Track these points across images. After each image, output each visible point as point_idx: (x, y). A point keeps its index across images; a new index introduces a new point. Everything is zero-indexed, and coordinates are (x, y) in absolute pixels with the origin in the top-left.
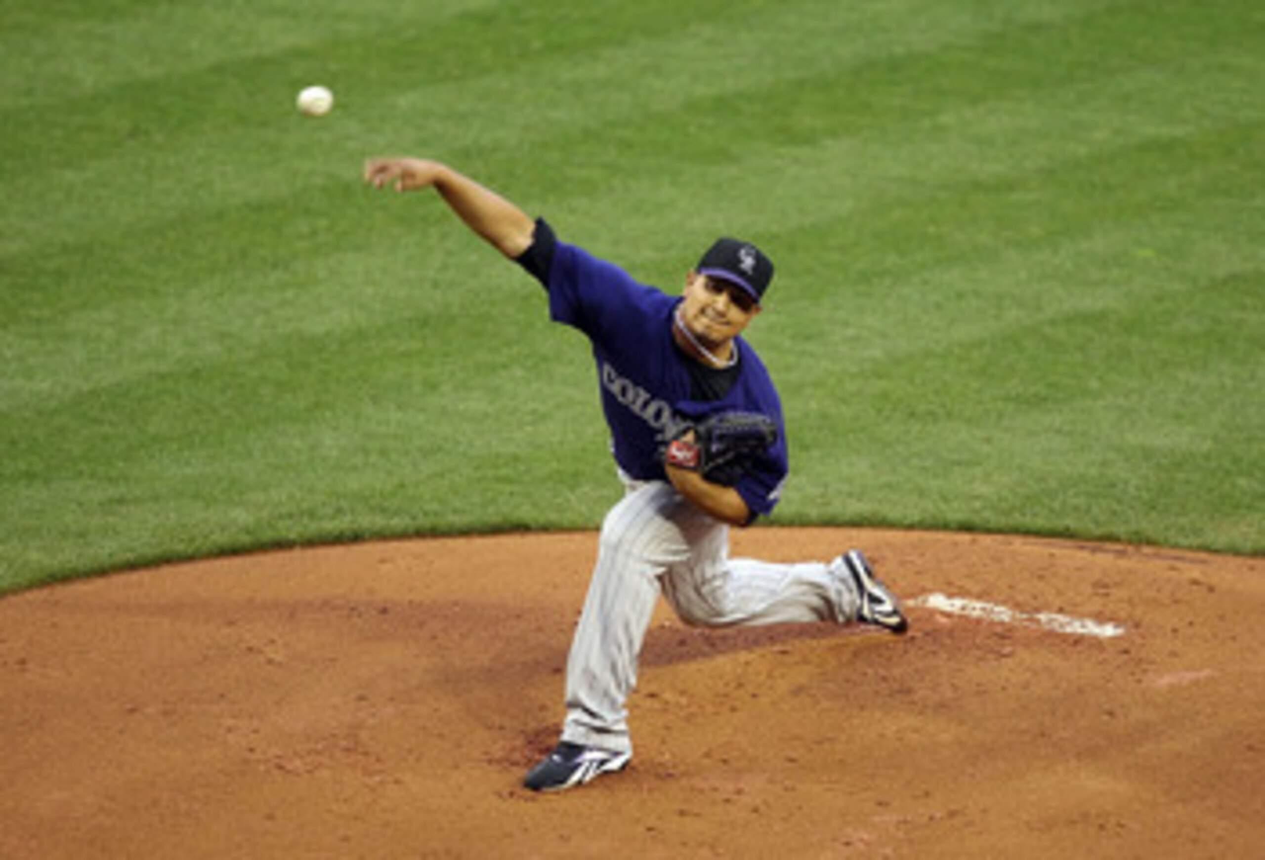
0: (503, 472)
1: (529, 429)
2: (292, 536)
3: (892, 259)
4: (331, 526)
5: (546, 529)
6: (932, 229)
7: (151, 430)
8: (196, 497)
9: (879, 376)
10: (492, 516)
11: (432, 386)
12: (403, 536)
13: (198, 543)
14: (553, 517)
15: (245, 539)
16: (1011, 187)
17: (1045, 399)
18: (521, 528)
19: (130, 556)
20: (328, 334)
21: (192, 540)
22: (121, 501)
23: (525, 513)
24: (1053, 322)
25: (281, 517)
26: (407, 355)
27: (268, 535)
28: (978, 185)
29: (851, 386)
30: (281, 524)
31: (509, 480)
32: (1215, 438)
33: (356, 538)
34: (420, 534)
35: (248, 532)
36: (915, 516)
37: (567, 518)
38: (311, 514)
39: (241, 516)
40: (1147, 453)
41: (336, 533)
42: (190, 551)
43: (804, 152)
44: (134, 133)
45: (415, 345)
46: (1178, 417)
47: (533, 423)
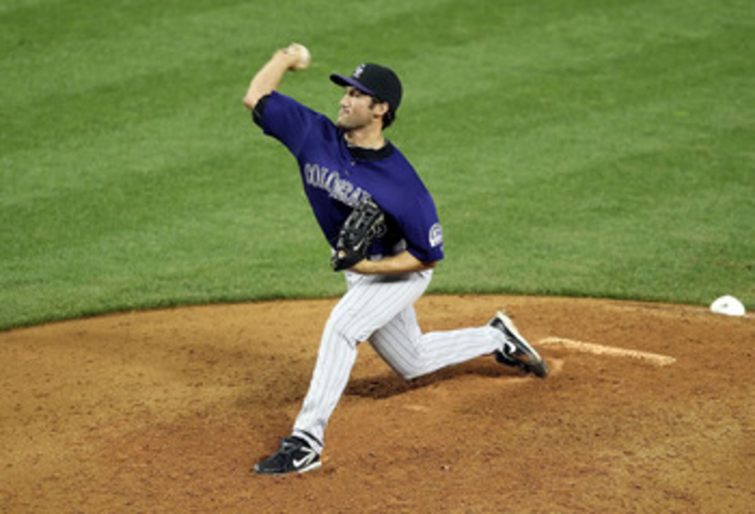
0: (267, 261)
1: (283, 233)
2: (130, 304)
3: (519, 119)
4: (157, 297)
5: (296, 298)
6: (543, 100)
7: (37, 235)
8: (67, 279)
9: (511, 196)
10: (261, 290)
11: (218, 205)
12: (203, 303)
13: (69, 309)
14: (299, 290)
15: (100, 306)
16: (595, 71)
17: (619, 209)
18: (280, 297)
19: (25, 318)
20: (150, 172)
21: (65, 307)
22: (18, 283)
23: (282, 288)
24: (621, 160)
25: (122, 291)
26: (203, 185)
27: (114, 304)
28: (570, 71)
29: (492, 203)
30: (124, 296)
31: (270, 266)
32: (731, 235)
33: (172, 305)
34: (213, 302)
35: (102, 301)
36: (534, 287)
37: (310, 290)
38: (144, 289)
39: (97, 291)
40: (687, 244)
41: (158, 301)
42: (64, 314)
43: (456, 50)
44: (21, 43)
45: (207, 178)
46: (706, 220)
47: (285, 229)
